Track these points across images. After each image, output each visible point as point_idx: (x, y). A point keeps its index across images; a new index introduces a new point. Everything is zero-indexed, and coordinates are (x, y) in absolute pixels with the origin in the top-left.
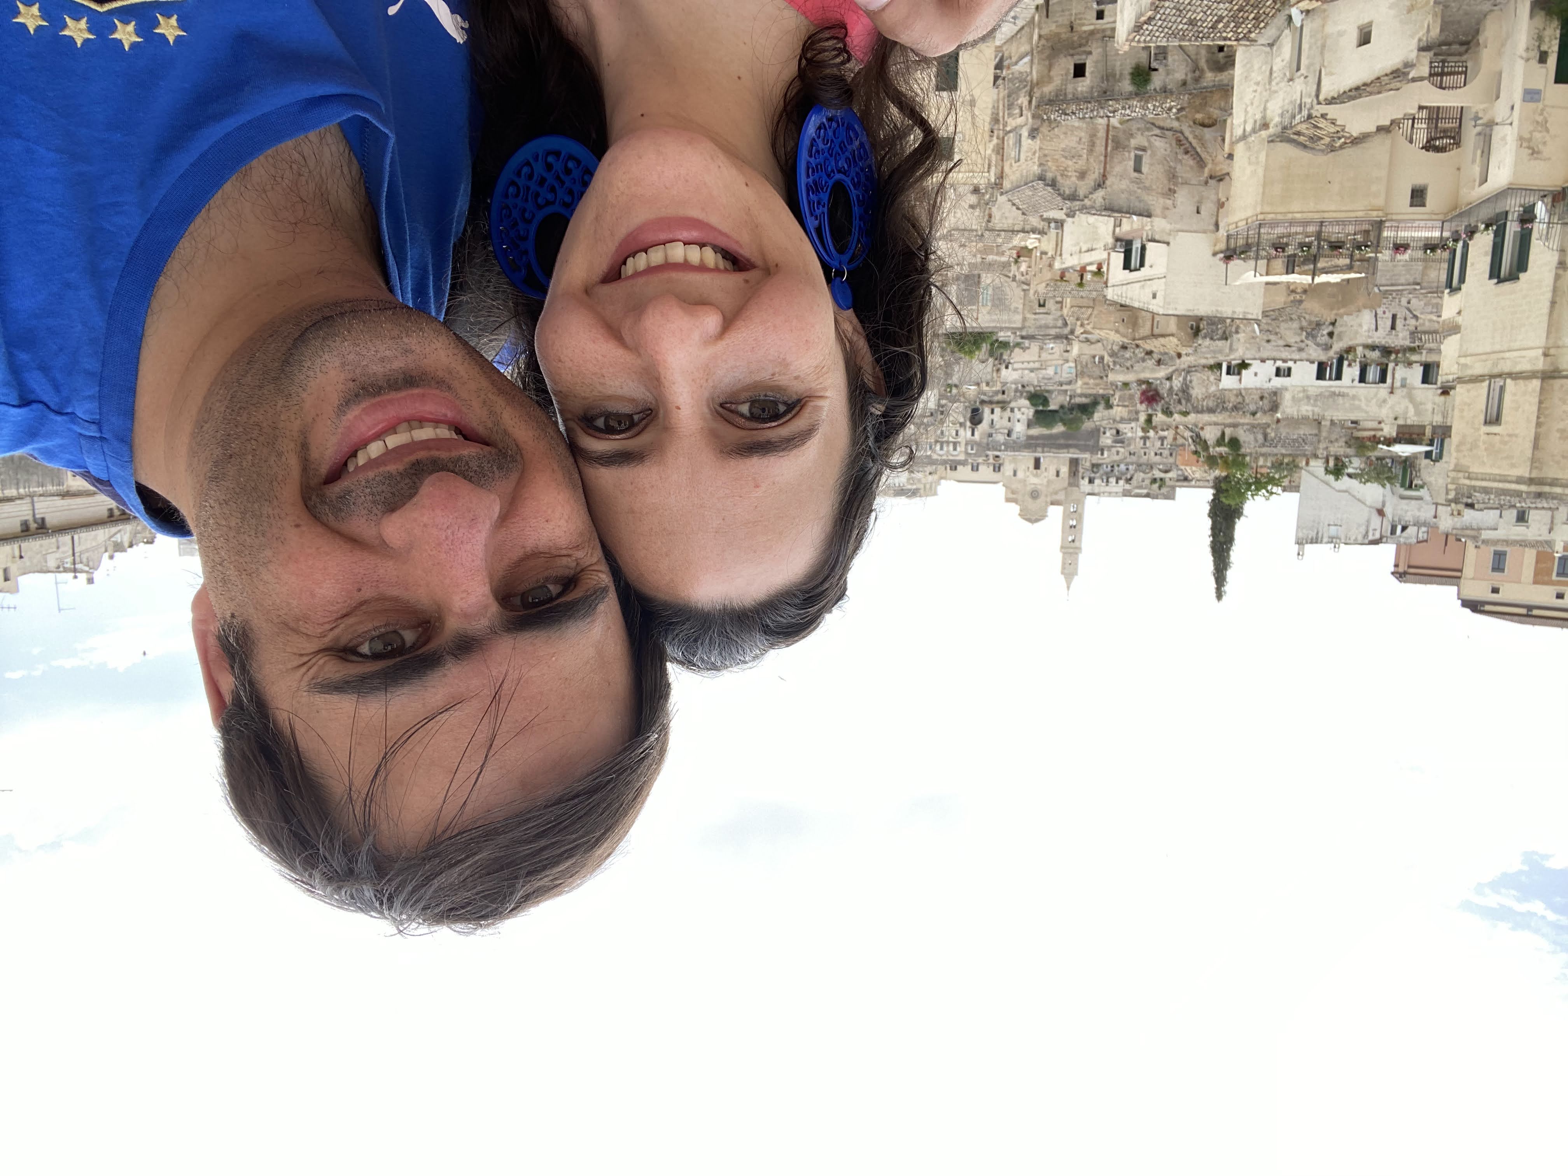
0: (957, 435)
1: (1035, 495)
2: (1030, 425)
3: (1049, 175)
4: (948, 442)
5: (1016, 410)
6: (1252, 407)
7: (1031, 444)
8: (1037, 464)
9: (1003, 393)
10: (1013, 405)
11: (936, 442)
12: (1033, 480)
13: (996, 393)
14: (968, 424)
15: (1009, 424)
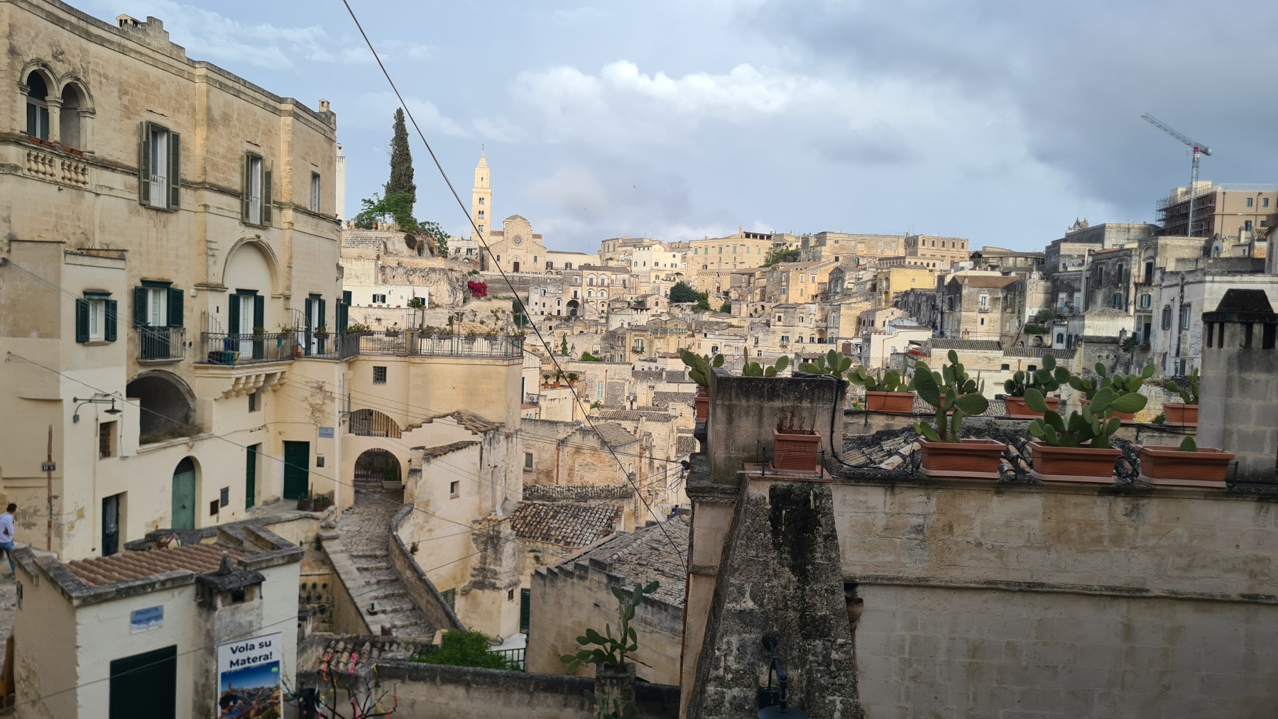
0: (590, 292)
1: (518, 240)
2: (527, 299)
3: (607, 450)
4: (597, 286)
5: (539, 313)
6: (401, 270)
7: (525, 284)
8: (516, 267)
9: (551, 328)
10: (542, 318)
11: (608, 286)
12: (518, 252)
13: (557, 327)
14: (580, 301)
15: (544, 300)
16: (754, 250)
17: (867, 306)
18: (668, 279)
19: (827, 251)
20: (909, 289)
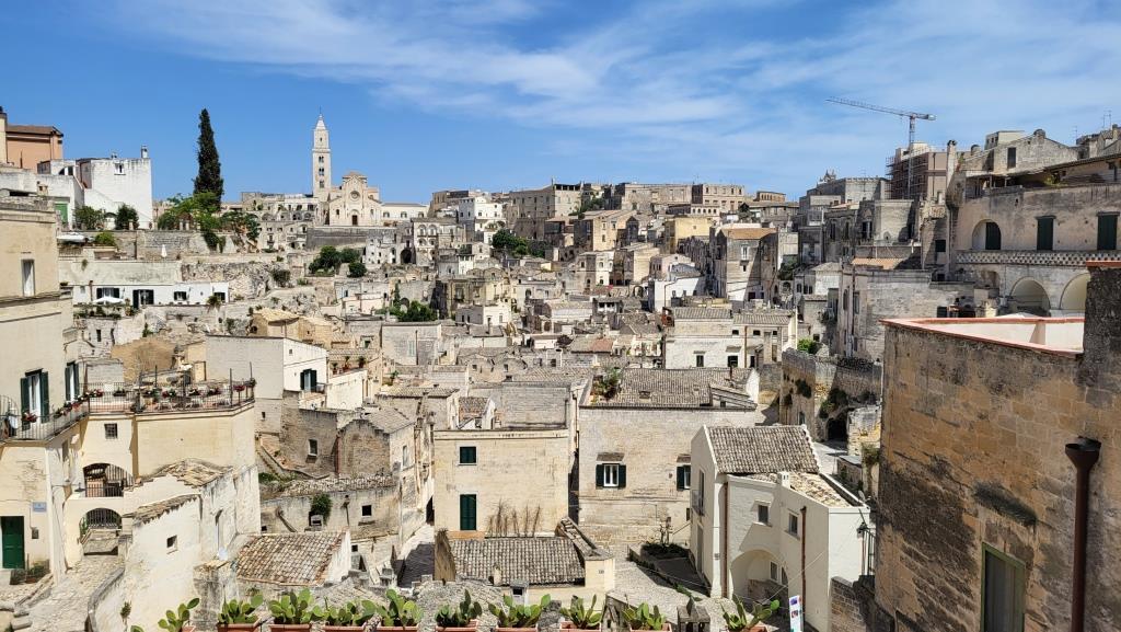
0: (421, 243)
1: (354, 196)
2: (364, 251)
3: (381, 437)
4: (427, 236)
5: (376, 262)
6: (201, 268)
7: (362, 236)
8: (355, 219)
9: (386, 275)
10: (379, 266)
11: (437, 236)
12: (359, 207)
13: (392, 275)
14: (412, 251)
15: (378, 250)
16: (565, 200)
17: (656, 251)
18: (491, 227)
19: (626, 201)
20: (689, 236)
